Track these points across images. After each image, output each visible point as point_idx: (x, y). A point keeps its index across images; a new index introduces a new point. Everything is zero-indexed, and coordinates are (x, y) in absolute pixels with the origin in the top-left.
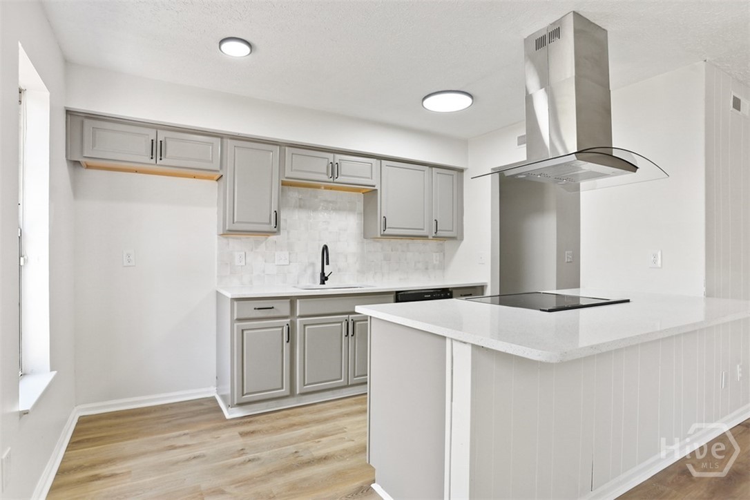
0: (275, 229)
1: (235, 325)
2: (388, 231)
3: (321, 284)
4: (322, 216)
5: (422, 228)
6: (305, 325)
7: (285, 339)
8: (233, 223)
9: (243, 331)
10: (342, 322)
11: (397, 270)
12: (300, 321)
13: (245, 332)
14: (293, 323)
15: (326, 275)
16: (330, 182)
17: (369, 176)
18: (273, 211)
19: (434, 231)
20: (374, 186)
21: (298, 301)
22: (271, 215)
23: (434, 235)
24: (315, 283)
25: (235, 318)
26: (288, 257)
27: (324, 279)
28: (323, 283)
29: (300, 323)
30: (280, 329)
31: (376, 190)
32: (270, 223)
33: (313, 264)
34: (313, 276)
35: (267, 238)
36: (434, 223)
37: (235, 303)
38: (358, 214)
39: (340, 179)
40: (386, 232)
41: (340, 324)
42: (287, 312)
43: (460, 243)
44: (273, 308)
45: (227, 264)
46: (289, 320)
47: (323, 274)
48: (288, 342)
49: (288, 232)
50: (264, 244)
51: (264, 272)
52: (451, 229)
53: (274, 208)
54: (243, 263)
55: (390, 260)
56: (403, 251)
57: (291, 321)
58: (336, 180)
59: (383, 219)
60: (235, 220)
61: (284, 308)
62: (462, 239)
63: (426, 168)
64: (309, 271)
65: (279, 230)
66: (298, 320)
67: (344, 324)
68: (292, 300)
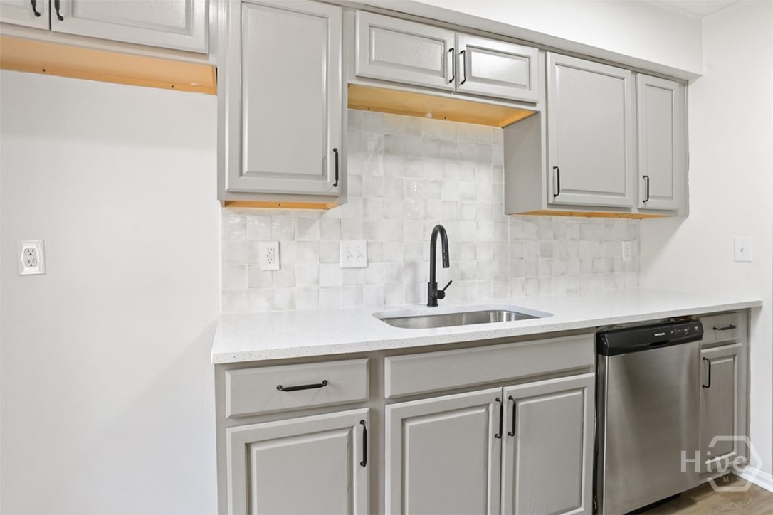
0: (335, 191)
1: (229, 431)
2: (563, 198)
3: (429, 305)
4: (428, 171)
5: (623, 192)
6: (404, 421)
7: (357, 457)
8: (241, 174)
9: (248, 446)
10: (487, 406)
11: (563, 274)
12: (393, 411)
13: (255, 450)
14: (376, 416)
15: (440, 288)
16: (450, 92)
17: (525, 82)
18: (330, 150)
19: (642, 196)
20: (533, 104)
21: (388, 361)
22: (325, 158)
23: (641, 205)
24: (416, 301)
25: (228, 414)
26: (364, 252)
27: (435, 296)
28: (433, 303)
29: (392, 416)
30: (345, 434)
31: (537, 113)
32: (324, 175)
33: (413, 266)
34: (414, 287)
35: (322, 214)
36: (643, 183)
37: (228, 375)
38: (495, 167)
39: (470, 86)
40: (559, 200)
41: (483, 410)
42: (359, 389)
43: (681, 223)
44: (325, 383)
45: (243, 267)
46: (365, 410)
47: (433, 284)
48: (364, 463)
49: (365, 202)
50: (317, 224)
51: (317, 282)
52: (671, 196)
53: (333, 142)
54: (275, 266)
55: (551, 256)
56: (573, 239)
57: (371, 411)
58: (462, 88)
59: (552, 173)
60: (245, 169)
61: (354, 381)
62: (686, 215)
63: (627, 74)
64: (407, 280)
65: (344, 191)
66: (389, 408)
67: (493, 409)
68: (373, 360)
